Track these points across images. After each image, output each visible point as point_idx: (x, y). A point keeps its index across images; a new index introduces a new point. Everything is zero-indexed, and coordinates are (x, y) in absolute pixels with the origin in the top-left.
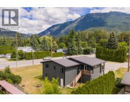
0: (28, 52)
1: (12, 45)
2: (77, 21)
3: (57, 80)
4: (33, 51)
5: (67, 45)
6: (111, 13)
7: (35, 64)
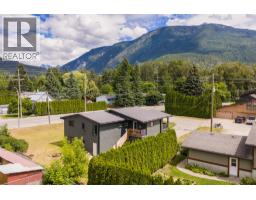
0: (41, 101)
1: (10, 89)
2: (139, 42)
3: (81, 141)
4: (50, 100)
5: (115, 88)
6: (204, 26)
7: (52, 123)
